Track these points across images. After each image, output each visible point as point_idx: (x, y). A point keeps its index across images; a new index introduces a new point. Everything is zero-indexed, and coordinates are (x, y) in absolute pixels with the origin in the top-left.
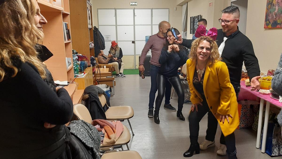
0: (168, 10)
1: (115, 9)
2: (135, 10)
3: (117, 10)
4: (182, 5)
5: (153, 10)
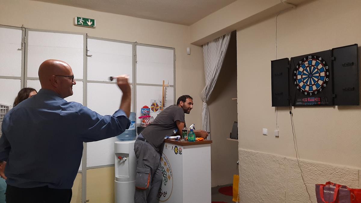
0: (173, 51)
1: (25, 31)
2: (88, 39)
3: (30, 33)
4: (202, 44)
5: (138, 47)
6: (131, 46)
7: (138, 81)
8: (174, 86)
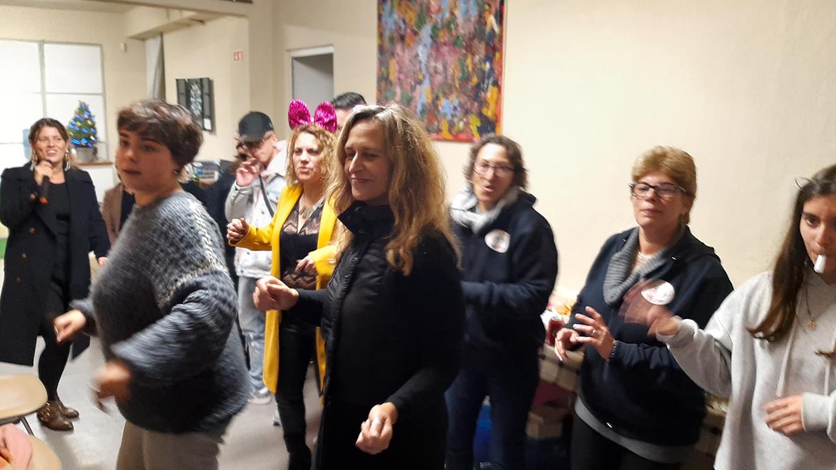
0: (98, 48)
4: (144, 39)
5: (45, 45)
6: (36, 46)
7: (48, 89)
8: (104, 94)
